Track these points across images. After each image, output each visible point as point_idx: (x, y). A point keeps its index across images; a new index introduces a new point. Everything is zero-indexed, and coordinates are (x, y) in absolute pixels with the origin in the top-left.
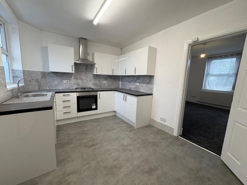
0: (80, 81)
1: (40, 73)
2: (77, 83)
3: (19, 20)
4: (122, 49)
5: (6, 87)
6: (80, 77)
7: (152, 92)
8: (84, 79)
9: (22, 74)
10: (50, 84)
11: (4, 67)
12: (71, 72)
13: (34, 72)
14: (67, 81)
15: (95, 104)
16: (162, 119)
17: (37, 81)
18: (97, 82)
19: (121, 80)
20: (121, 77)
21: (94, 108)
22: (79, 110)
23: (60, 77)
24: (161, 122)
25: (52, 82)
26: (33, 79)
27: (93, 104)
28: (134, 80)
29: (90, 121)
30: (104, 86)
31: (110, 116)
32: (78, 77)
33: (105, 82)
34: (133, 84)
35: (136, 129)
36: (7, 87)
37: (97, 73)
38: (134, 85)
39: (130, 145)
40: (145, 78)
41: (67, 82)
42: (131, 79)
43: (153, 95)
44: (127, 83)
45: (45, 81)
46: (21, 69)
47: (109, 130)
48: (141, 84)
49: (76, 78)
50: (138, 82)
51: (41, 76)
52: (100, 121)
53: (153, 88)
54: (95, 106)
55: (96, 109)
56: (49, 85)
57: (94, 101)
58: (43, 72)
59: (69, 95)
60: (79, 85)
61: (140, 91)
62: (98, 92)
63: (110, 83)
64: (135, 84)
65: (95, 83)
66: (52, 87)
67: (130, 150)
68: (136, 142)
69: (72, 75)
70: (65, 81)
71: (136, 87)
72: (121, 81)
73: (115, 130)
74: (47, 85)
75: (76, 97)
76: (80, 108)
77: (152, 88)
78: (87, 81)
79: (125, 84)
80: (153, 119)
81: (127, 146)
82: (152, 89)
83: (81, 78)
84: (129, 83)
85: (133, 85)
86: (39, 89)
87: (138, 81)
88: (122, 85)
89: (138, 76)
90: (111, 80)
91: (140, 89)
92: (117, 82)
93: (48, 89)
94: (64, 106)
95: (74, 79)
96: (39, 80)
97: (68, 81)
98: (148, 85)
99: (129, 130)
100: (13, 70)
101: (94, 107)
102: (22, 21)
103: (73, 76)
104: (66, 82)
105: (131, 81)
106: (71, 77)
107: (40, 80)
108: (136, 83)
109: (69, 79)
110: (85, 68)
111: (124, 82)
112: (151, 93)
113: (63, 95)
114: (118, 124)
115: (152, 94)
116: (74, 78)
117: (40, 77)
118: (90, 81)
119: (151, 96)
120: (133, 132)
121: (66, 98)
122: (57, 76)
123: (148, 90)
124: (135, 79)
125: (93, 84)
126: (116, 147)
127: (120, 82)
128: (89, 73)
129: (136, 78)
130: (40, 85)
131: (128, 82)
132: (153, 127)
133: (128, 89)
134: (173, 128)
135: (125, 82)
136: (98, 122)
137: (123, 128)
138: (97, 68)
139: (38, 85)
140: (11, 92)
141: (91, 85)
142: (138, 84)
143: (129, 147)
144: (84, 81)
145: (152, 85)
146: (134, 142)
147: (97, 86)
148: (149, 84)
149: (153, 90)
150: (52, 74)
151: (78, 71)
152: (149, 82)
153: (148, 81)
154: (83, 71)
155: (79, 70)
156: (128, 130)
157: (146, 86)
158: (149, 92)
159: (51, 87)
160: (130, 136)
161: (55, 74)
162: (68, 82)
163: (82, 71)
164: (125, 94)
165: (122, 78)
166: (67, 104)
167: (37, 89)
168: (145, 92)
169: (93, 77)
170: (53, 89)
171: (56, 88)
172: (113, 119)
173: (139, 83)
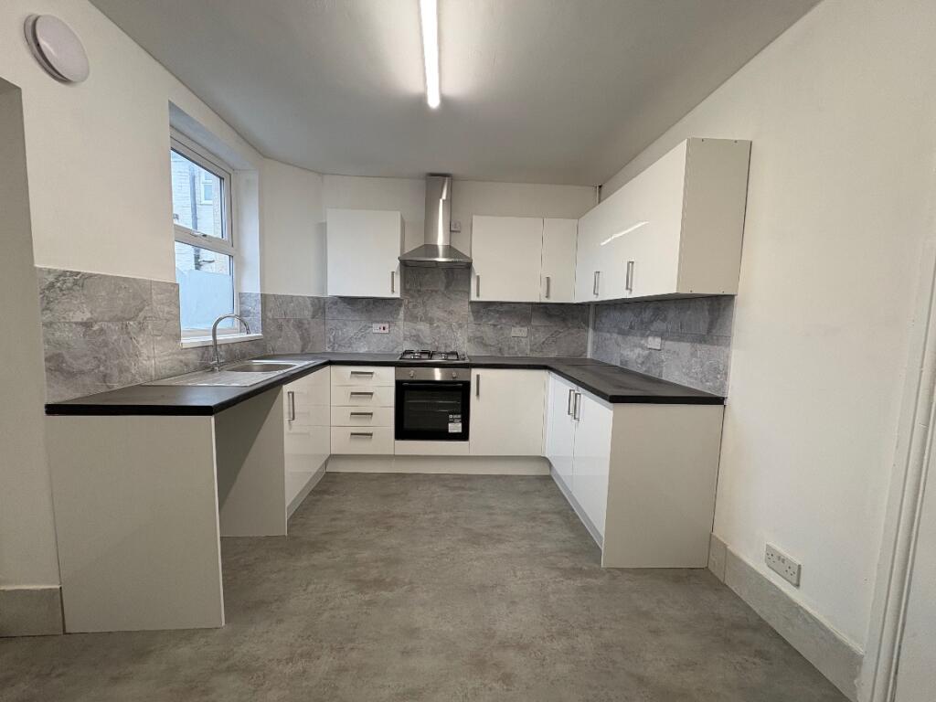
0: (424, 328)
1: (309, 302)
2: (414, 332)
3: (265, 156)
4: (600, 187)
5: (178, 337)
6: (426, 313)
7: (723, 385)
8: (439, 320)
9: (259, 307)
10: (334, 337)
11: (178, 285)
12: (388, 295)
13: (294, 299)
14: (382, 325)
15: (459, 416)
16: (775, 559)
17: (299, 325)
18: (488, 331)
19: (591, 325)
20: (592, 307)
21: (455, 431)
22: (402, 433)
23: (362, 312)
24: (772, 580)
25: (342, 329)
26: (288, 321)
27: (451, 416)
28: (642, 323)
29: (438, 478)
30: (513, 348)
31: (522, 478)
32: (420, 311)
33: (519, 332)
34: (636, 339)
35: (609, 570)
36: (183, 340)
37: (478, 295)
38: (642, 347)
39: (522, 648)
40: (689, 312)
41: (382, 331)
42: (629, 316)
43: (726, 402)
44: (615, 336)
45: (323, 327)
46: (258, 291)
47: (475, 539)
48: (668, 343)
49: (412, 318)
50: (655, 334)
51: (311, 309)
52: (471, 489)
53: (726, 367)
54: (460, 425)
55: (464, 436)
56: (332, 340)
57: (458, 402)
58: (318, 298)
59: (371, 373)
60: (419, 342)
61: (664, 378)
62: (475, 372)
63: (541, 336)
64: (643, 342)
65: (478, 334)
66: (339, 345)
67: (507, 679)
68: (560, 644)
69: (400, 305)
70: (376, 328)
71: (648, 357)
72: (595, 329)
73: (502, 546)
74: (327, 340)
75: (393, 384)
76: (406, 425)
77: (721, 368)
78: (450, 326)
79: (607, 342)
80: (725, 546)
81: (504, 645)
82: (721, 372)
83: (430, 315)
84: (620, 338)
85: (635, 346)
86: (302, 351)
87: (658, 325)
88: (597, 348)
89: (660, 304)
90: (548, 323)
91: (664, 370)
92: (574, 331)
93: (329, 350)
94: (353, 411)
95: (405, 320)
96: (306, 322)
97: (387, 326)
98: (703, 349)
99: (567, 563)
100: (241, 295)
101: (455, 427)
102: (270, 158)
103: (403, 308)
104: (378, 331)
105: (631, 328)
106: (397, 311)
107: (309, 324)
108: (650, 339)
109: (391, 319)
110: (445, 281)
111: (604, 334)
112: (720, 395)
113: (352, 373)
114: (534, 519)
115: (719, 401)
116: (405, 316)
117: (307, 314)
118: (460, 326)
119: (716, 408)
120: (578, 583)
121: (363, 385)
122: (355, 311)
123: (700, 376)
124: (647, 315)
125: (469, 341)
126: (451, 629)
127: (591, 331)
128: (458, 297)
129: (648, 311)
130: (306, 339)
131: (619, 333)
132: (719, 586)
133: (618, 364)
134: (859, 648)
135: (608, 332)
136: (459, 492)
137: (546, 546)
138: (478, 277)
139: (302, 338)
140: (200, 354)
141: (463, 343)
142: (654, 342)
143: (511, 654)
144: (438, 326)
145: (723, 348)
146: (552, 638)
147: (486, 345)
148: (705, 342)
149: (726, 374)
150: (341, 305)
151: (419, 291)
152: (709, 331)
153: (703, 327)
154: (436, 292)
155: (423, 289)
156: (559, 565)
157: (693, 355)
158: (707, 388)
159: (336, 345)
160: (552, 598)
161: (349, 304)
162: (387, 331)
163: (432, 291)
164: (574, 386)
165: (596, 315)
166: (364, 405)
167: (297, 348)
168: (685, 382)
169: (473, 312)
170: (342, 351)
171: (349, 350)
172: (526, 493)
173: (663, 336)
